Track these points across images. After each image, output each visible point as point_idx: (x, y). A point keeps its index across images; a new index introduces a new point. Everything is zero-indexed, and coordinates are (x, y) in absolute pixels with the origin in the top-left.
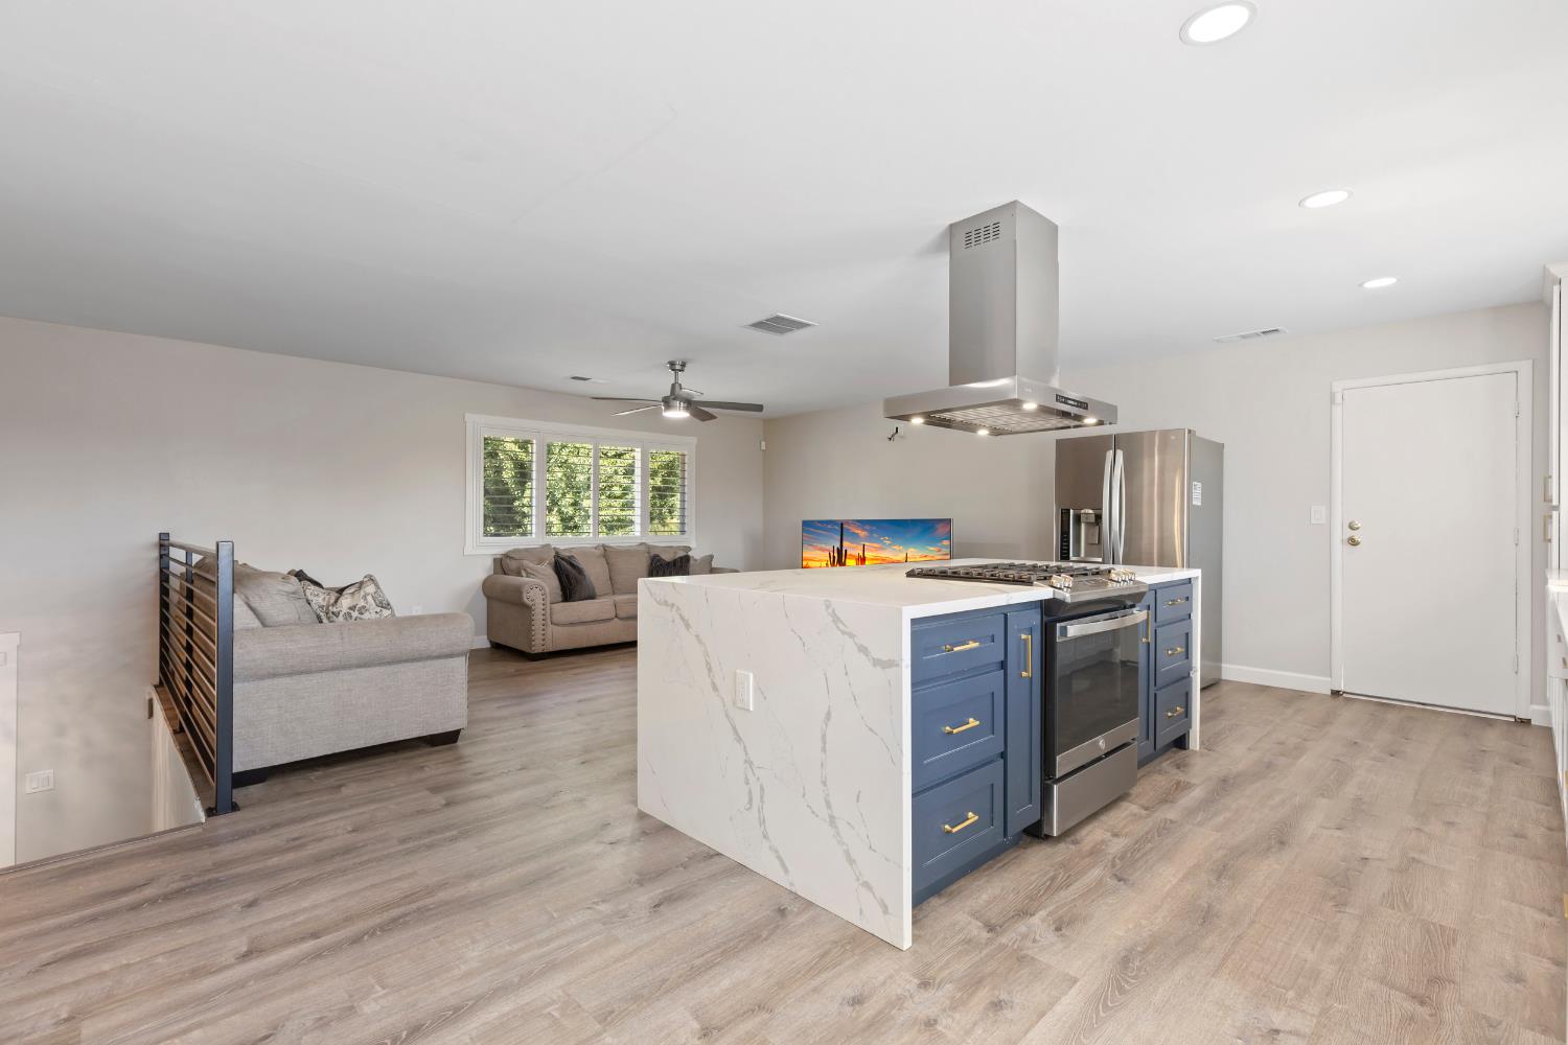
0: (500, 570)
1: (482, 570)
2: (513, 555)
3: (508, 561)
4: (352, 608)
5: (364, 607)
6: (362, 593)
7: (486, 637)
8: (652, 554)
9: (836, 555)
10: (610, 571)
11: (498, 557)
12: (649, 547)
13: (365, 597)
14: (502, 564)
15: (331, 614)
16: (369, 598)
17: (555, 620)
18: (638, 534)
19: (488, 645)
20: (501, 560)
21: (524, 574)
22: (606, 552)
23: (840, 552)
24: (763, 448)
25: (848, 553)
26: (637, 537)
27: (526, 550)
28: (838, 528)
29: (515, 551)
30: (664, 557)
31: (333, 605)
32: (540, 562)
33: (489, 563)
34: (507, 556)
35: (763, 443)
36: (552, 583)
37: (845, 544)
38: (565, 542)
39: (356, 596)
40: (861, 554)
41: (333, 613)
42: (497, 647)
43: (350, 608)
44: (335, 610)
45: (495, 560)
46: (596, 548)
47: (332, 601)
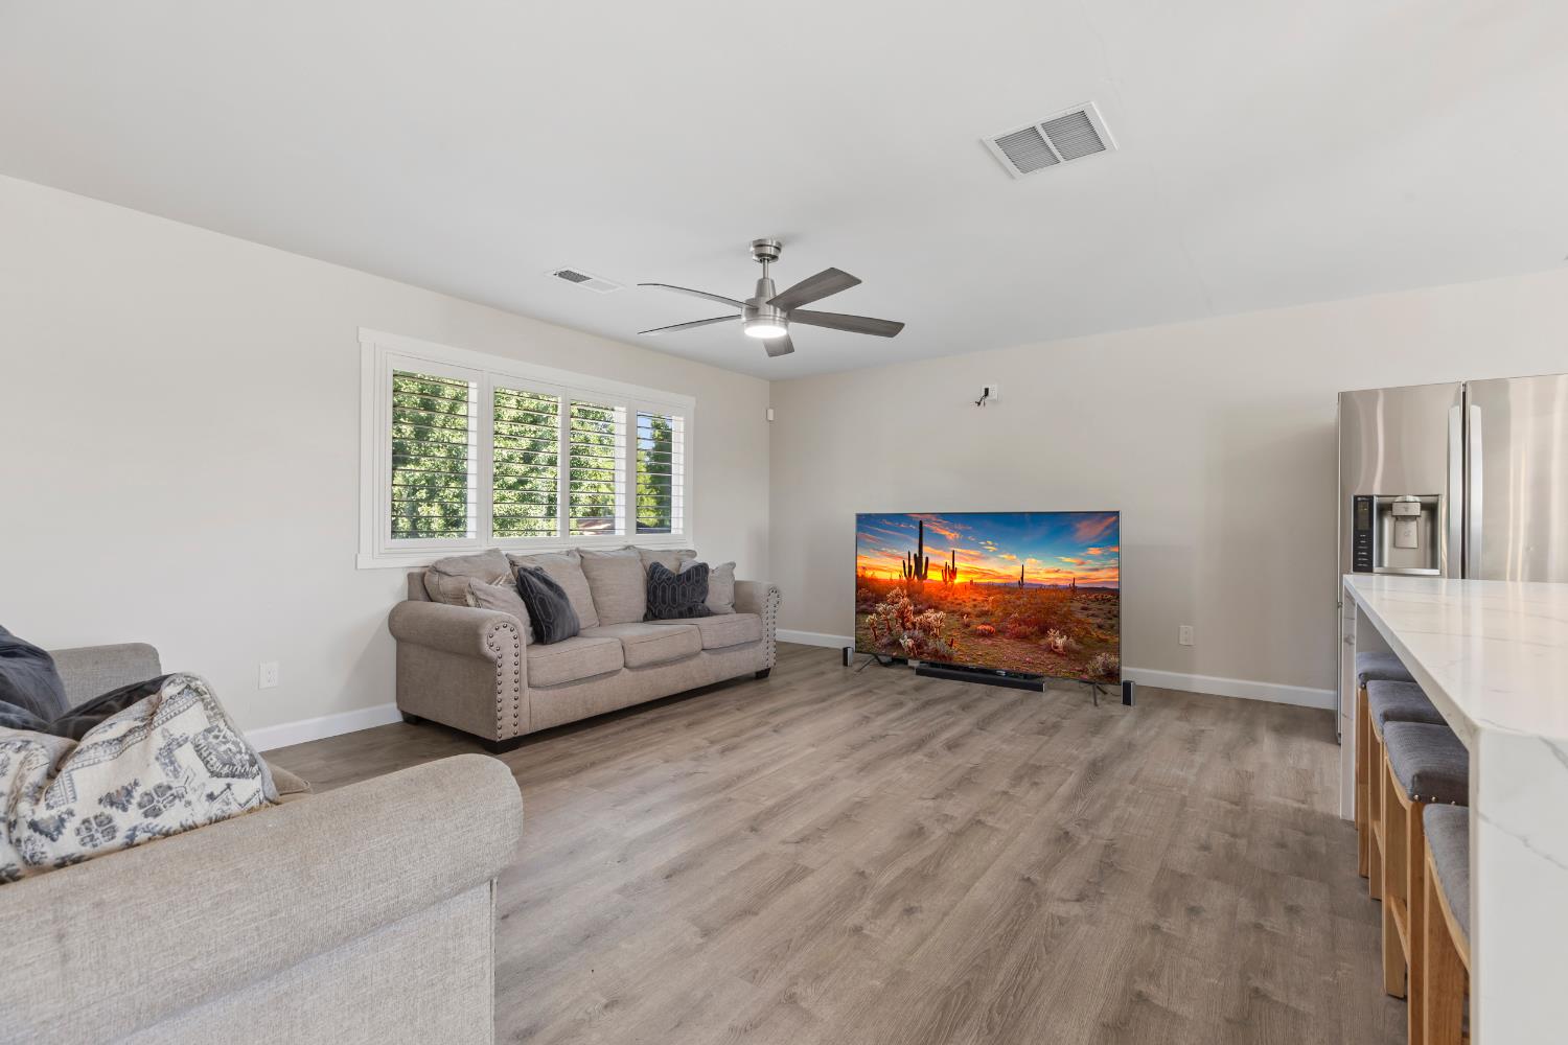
0: (421, 595)
1: (389, 593)
2: (448, 569)
3: (436, 578)
4: (117, 799)
5: (162, 789)
6: (157, 740)
7: (395, 705)
8: (649, 563)
9: (913, 564)
10: (591, 589)
11: (416, 571)
12: (641, 552)
13: (168, 754)
14: (423, 585)
15: (24, 832)
16: (186, 756)
17: (535, 681)
18: (622, 533)
19: (398, 718)
20: (423, 575)
21: (470, 600)
22: (585, 562)
23: (918, 560)
24: (771, 418)
25: (930, 562)
26: (620, 537)
27: (466, 559)
28: (916, 528)
29: (448, 561)
30: (666, 567)
31: (39, 792)
32: (493, 579)
33: (400, 583)
34: (435, 569)
35: (771, 412)
36: (519, 616)
37: (925, 549)
38: (516, 545)
39: (134, 751)
40: (950, 564)
41: (34, 826)
42: (413, 721)
43: (110, 800)
44: (42, 813)
45: (410, 576)
46: (568, 553)
47: (36, 775)
